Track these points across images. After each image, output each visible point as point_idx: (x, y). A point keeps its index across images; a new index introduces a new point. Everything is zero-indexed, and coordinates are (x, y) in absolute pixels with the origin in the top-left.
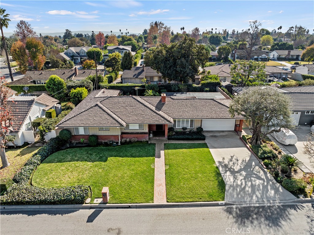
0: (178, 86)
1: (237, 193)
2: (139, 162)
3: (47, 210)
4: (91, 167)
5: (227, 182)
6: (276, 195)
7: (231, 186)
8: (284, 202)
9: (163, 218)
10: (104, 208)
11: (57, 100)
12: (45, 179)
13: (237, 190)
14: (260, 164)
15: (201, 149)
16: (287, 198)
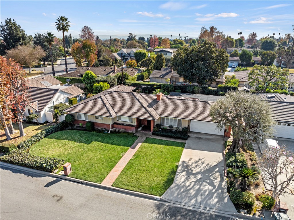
0: (193, 88)
1: (179, 192)
2: (113, 149)
3: (27, 171)
4: (76, 146)
5: (177, 181)
6: (218, 204)
7: (177, 185)
8: (221, 212)
9: (99, 197)
10: (64, 179)
11: (82, 91)
12: (38, 150)
13: (180, 190)
14: (224, 172)
15: (176, 147)
16: (227, 210)
